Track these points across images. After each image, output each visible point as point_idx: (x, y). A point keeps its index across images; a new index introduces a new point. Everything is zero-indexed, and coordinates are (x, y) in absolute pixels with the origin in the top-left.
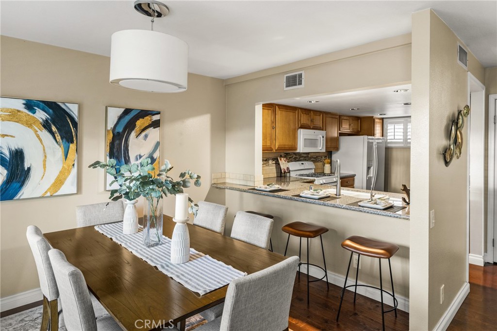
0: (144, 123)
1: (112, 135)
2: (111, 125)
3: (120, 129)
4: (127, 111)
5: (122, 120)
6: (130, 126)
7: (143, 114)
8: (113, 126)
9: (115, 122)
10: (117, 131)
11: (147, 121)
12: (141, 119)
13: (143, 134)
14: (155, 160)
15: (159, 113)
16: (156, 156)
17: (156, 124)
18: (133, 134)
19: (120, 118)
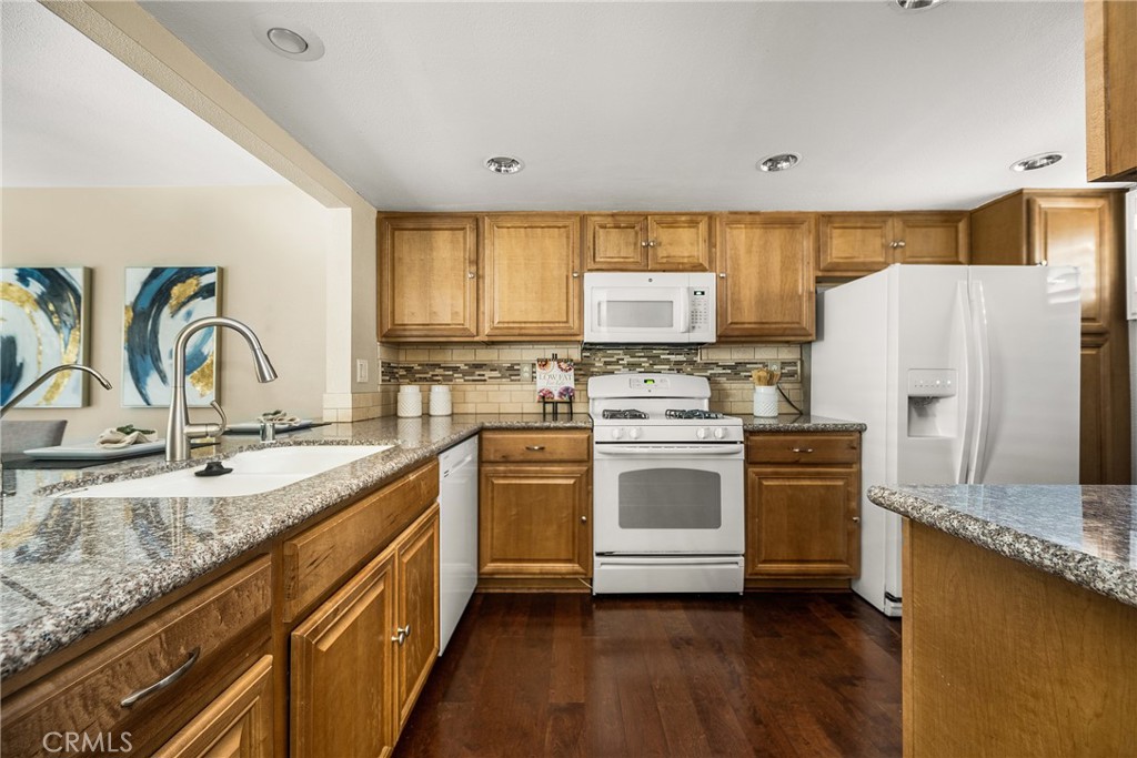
0: (185, 291)
1: (131, 314)
2: (130, 298)
3: (145, 303)
4: (156, 273)
5: (147, 288)
6: (162, 297)
7: (185, 274)
8: (133, 299)
9: (137, 292)
10: (139, 308)
11: (191, 285)
12: (179, 285)
13: (184, 310)
14: (205, 358)
15: (212, 270)
16: (206, 350)
17: (207, 291)
18: (166, 311)
19: (146, 284)
